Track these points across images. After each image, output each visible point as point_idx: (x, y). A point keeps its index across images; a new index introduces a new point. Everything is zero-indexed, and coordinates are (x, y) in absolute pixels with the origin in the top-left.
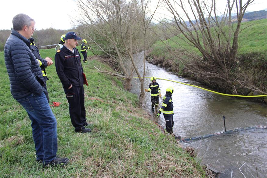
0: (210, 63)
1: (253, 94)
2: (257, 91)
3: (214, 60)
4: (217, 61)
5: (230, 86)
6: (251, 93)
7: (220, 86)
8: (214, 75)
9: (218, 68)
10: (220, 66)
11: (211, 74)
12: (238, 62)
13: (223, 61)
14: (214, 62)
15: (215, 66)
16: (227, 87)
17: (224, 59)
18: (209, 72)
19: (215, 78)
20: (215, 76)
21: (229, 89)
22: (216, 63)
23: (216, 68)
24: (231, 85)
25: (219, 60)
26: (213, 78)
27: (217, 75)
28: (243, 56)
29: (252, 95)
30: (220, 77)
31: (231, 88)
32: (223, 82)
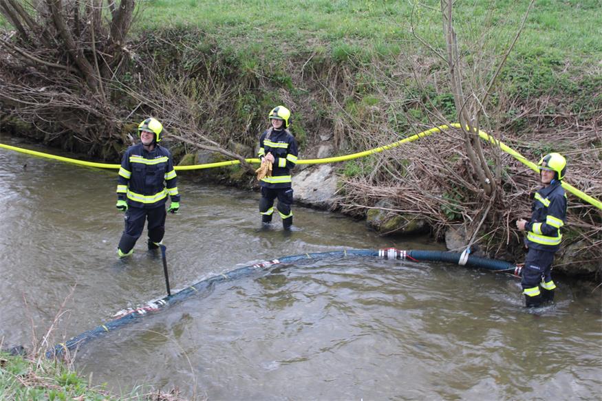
0: (43, 56)
1: (194, 158)
2: (212, 148)
3: (55, 46)
4: (66, 48)
5: (117, 135)
6: (188, 155)
7: (79, 135)
8: (61, 99)
9: (72, 72)
10: (77, 66)
11: (47, 94)
12: (133, 55)
13: (89, 48)
14: (55, 51)
15: (61, 66)
16: (106, 139)
17: (94, 42)
18: (43, 89)
19: (65, 109)
20: (66, 104)
21: (112, 147)
22: (65, 58)
23: (64, 73)
24: (120, 133)
25: (77, 45)
26: (57, 108)
27: (72, 100)
28: (146, 34)
29: (193, 164)
30: (83, 106)
31: (121, 142)
32: (91, 121)
